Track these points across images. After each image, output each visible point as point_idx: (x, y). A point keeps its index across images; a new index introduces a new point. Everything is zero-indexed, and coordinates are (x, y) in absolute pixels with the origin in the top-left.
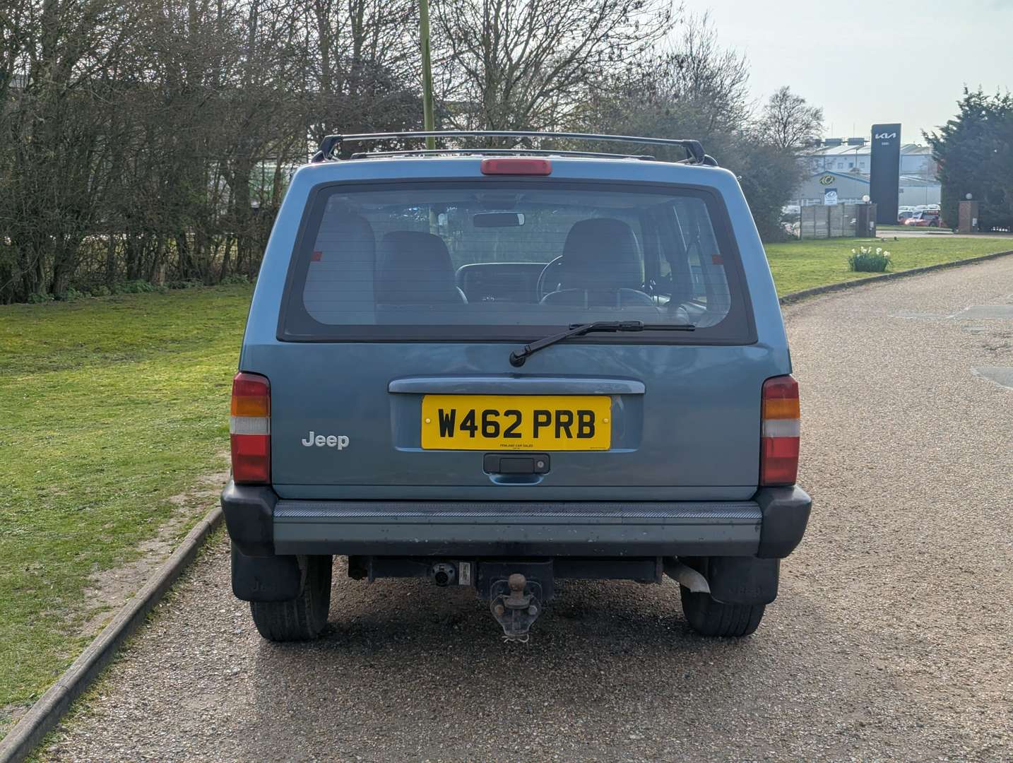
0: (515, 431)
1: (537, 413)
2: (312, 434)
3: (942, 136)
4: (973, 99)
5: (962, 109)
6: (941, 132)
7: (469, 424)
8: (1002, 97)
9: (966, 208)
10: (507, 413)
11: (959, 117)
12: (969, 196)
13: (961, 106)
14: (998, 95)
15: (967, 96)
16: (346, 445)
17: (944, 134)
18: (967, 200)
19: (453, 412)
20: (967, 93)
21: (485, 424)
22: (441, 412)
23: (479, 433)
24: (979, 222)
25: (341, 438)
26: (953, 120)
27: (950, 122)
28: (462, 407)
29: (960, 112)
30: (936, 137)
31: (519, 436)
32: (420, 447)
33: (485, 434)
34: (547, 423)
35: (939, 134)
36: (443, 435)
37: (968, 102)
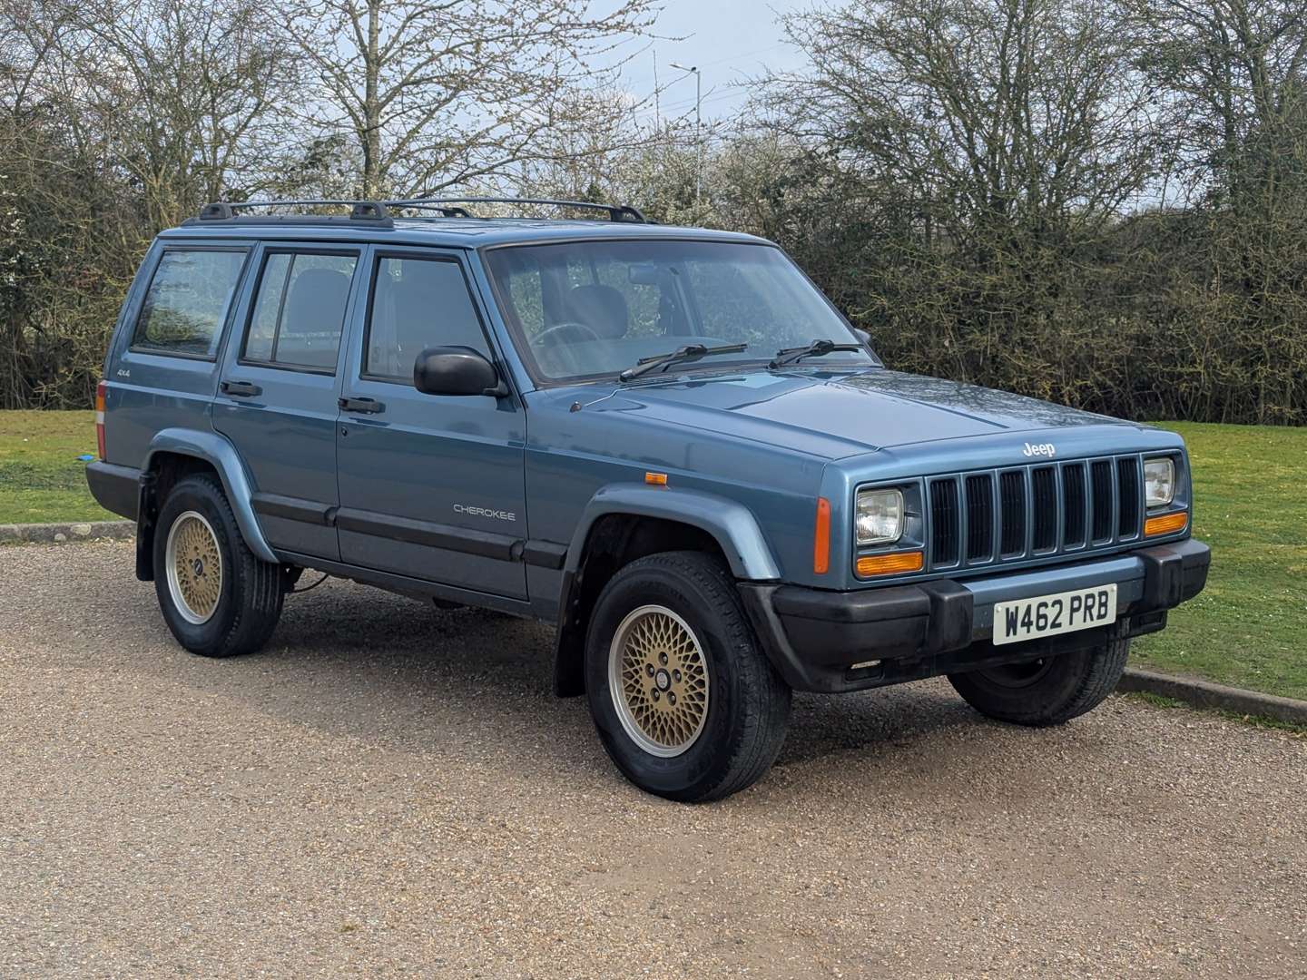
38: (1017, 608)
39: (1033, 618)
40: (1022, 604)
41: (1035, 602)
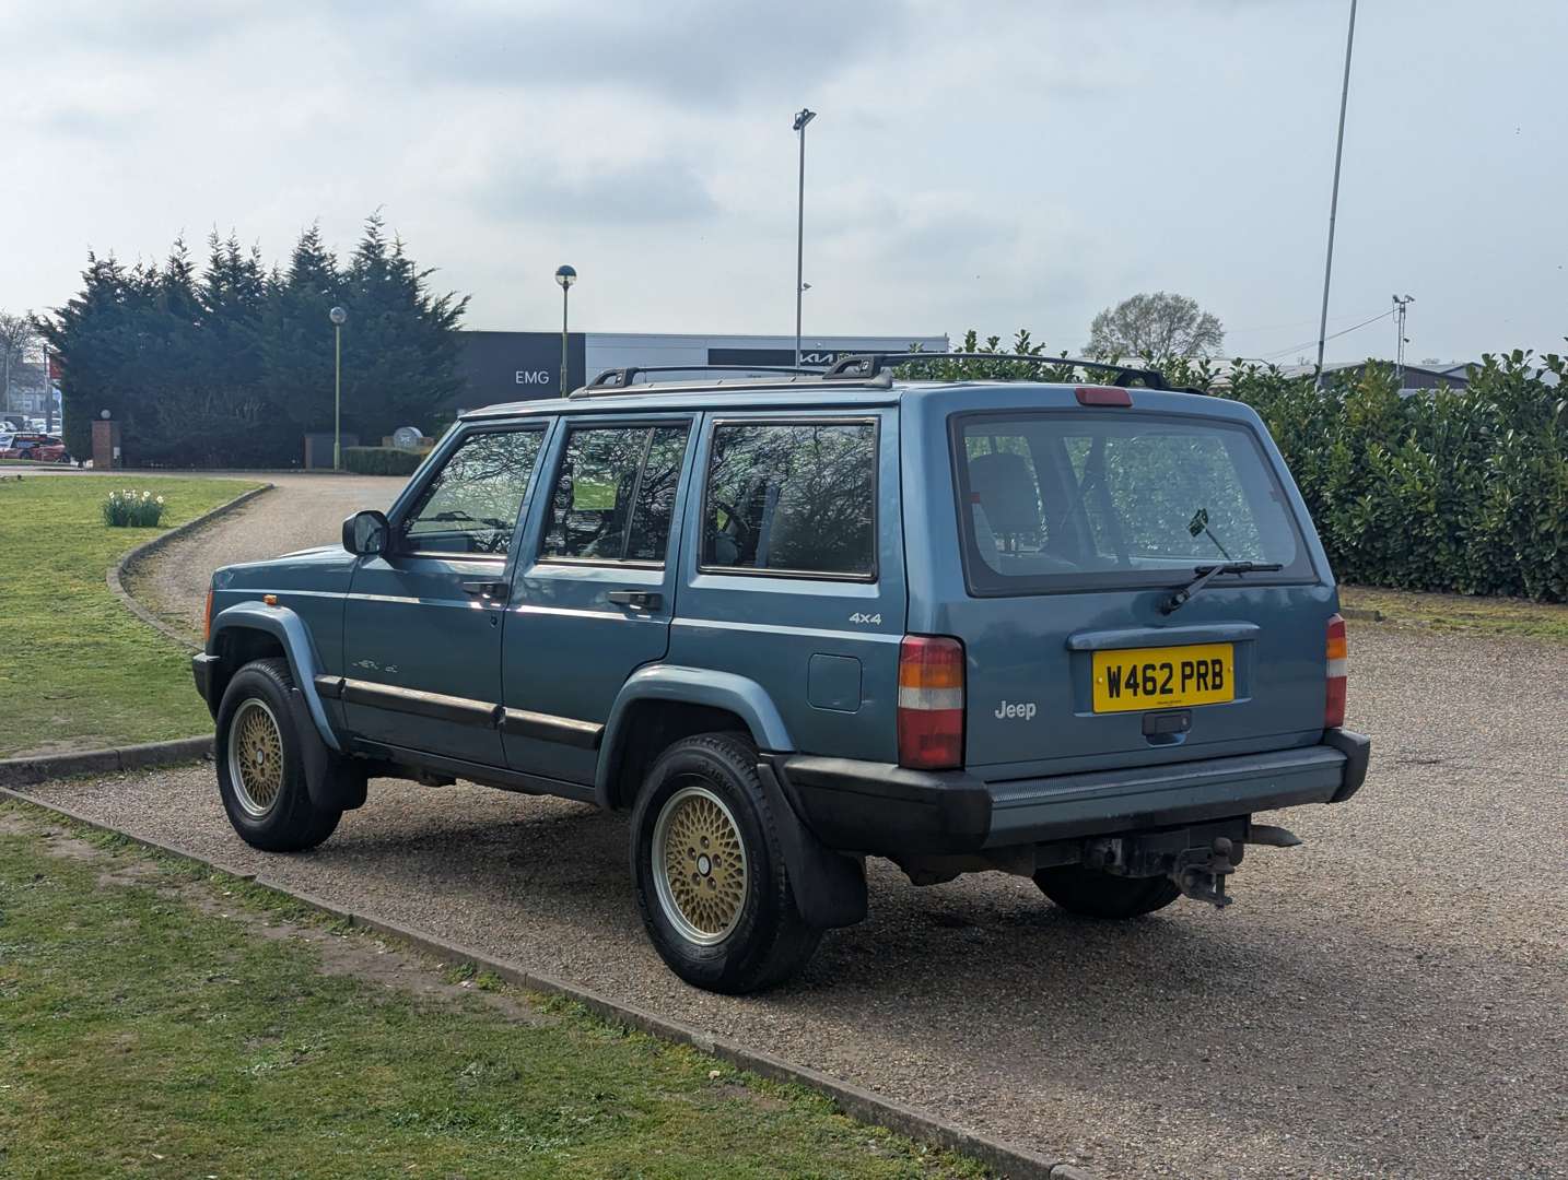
0: (1168, 687)
1: (1185, 665)
2: (1004, 703)
3: (61, 322)
4: (102, 270)
5: (89, 284)
6: (58, 317)
7: (1132, 682)
8: (145, 269)
9: (103, 432)
10: (1163, 666)
11: (83, 295)
12: (105, 414)
13: (87, 279)
14: (140, 266)
15: (93, 265)
16: (1033, 713)
17: (63, 320)
18: (102, 419)
19: (1119, 668)
20: (93, 259)
21: (1146, 679)
22: (1109, 669)
23: (1140, 690)
24: (123, 453)
25: (1028, 705)
26: (74, 299)
27: (73, 303)
28: (1126, 662)
29: (85, 288)
30: (51, 324)
31: (1171, 691)
32: (1093, 711)
33: (1147, 692)
34: (1190, 676)
35: (55, 319)
36: (1111, 696)
37: (97, 274)
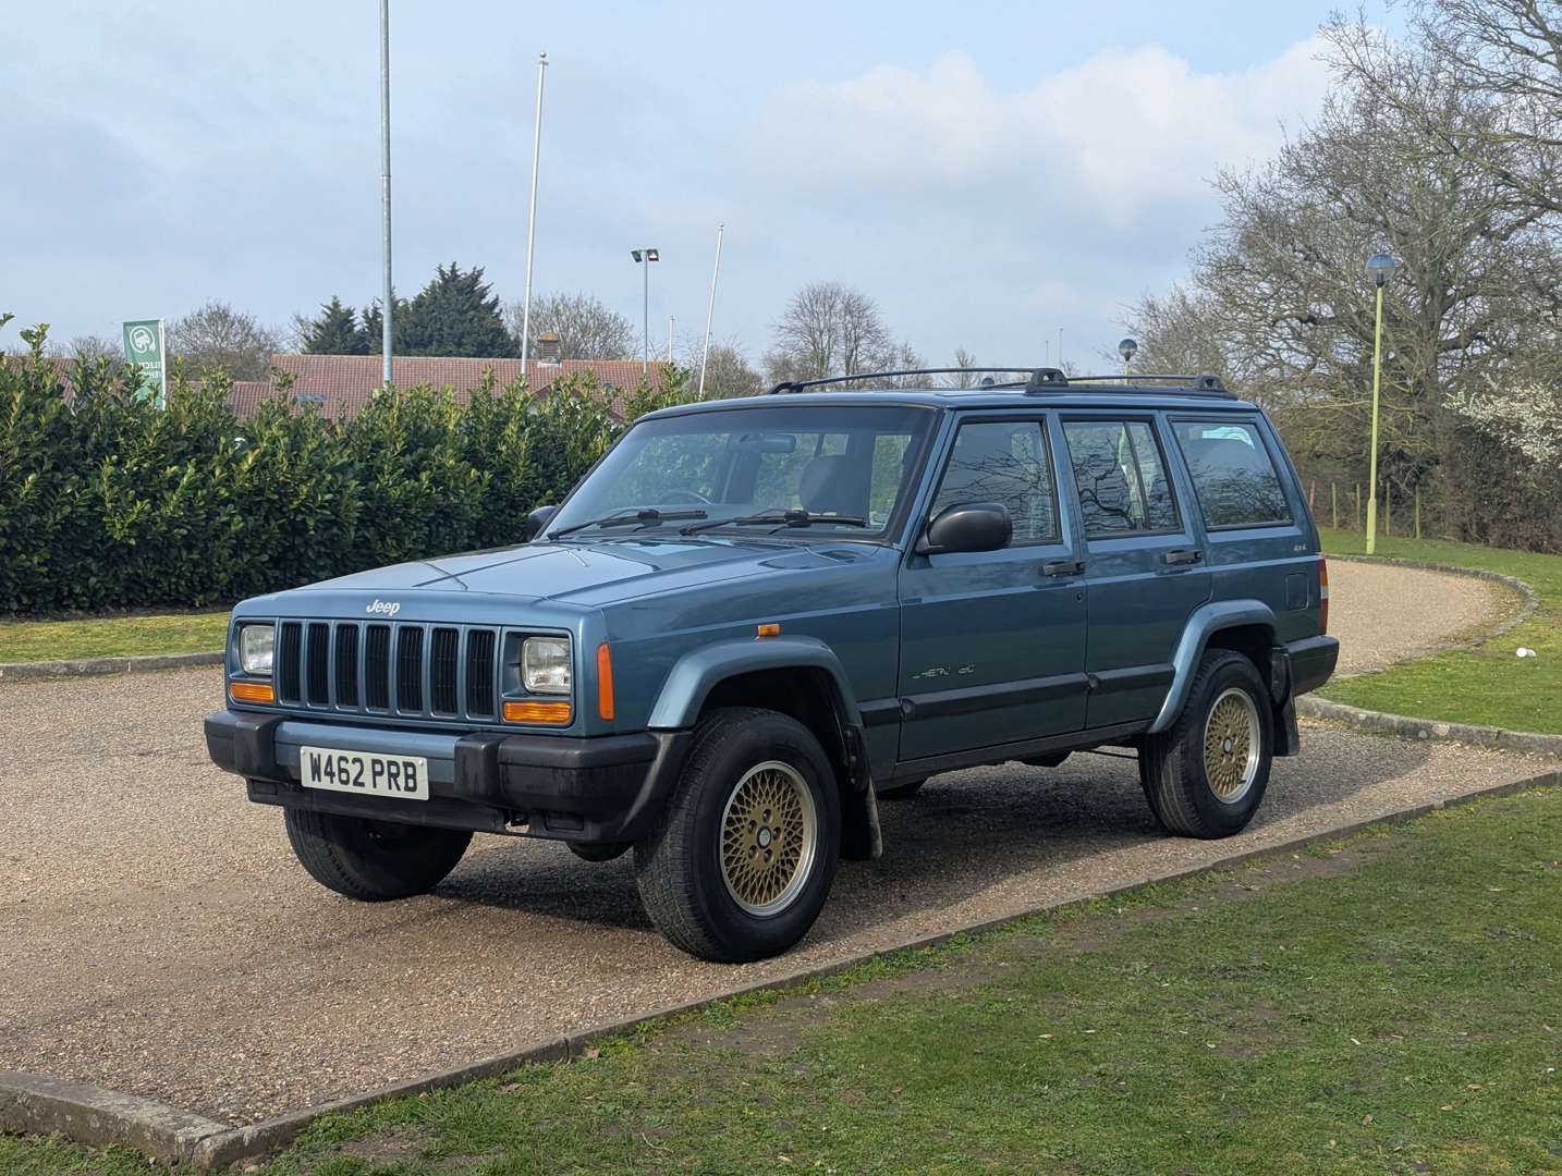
38: (319, 756)
39: (335, 770)
40: (325, 753)
41: (336, 754)
